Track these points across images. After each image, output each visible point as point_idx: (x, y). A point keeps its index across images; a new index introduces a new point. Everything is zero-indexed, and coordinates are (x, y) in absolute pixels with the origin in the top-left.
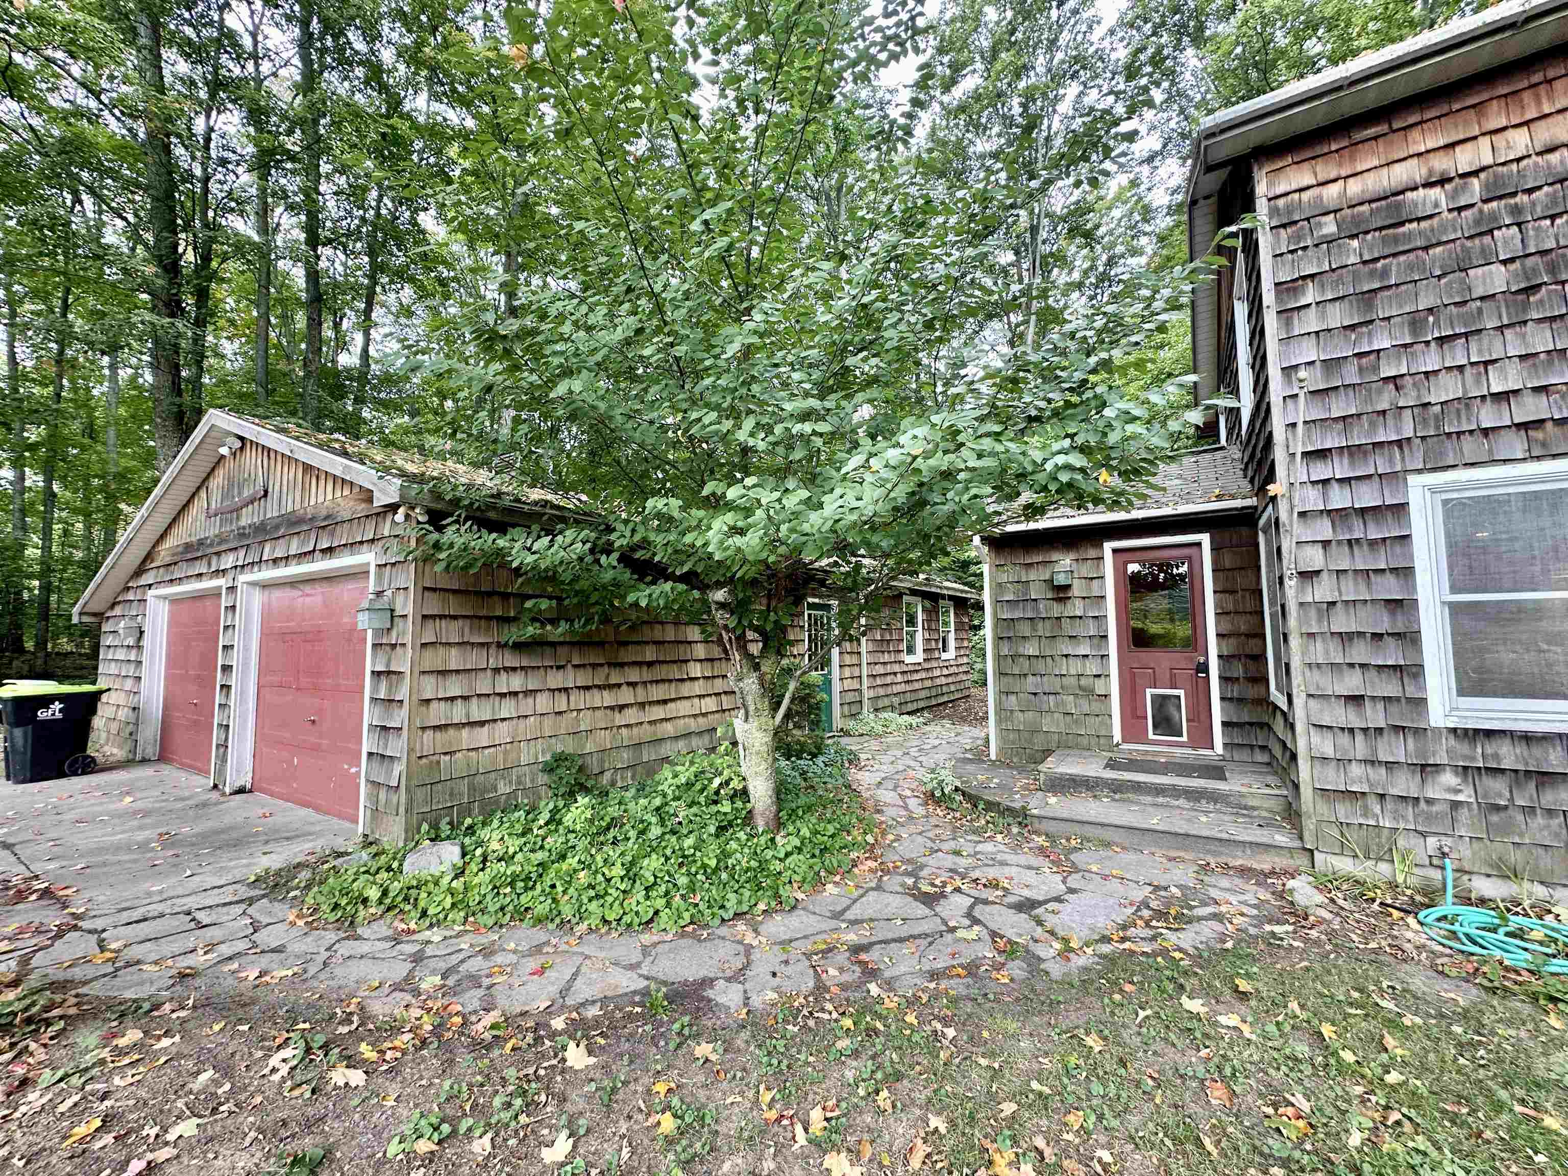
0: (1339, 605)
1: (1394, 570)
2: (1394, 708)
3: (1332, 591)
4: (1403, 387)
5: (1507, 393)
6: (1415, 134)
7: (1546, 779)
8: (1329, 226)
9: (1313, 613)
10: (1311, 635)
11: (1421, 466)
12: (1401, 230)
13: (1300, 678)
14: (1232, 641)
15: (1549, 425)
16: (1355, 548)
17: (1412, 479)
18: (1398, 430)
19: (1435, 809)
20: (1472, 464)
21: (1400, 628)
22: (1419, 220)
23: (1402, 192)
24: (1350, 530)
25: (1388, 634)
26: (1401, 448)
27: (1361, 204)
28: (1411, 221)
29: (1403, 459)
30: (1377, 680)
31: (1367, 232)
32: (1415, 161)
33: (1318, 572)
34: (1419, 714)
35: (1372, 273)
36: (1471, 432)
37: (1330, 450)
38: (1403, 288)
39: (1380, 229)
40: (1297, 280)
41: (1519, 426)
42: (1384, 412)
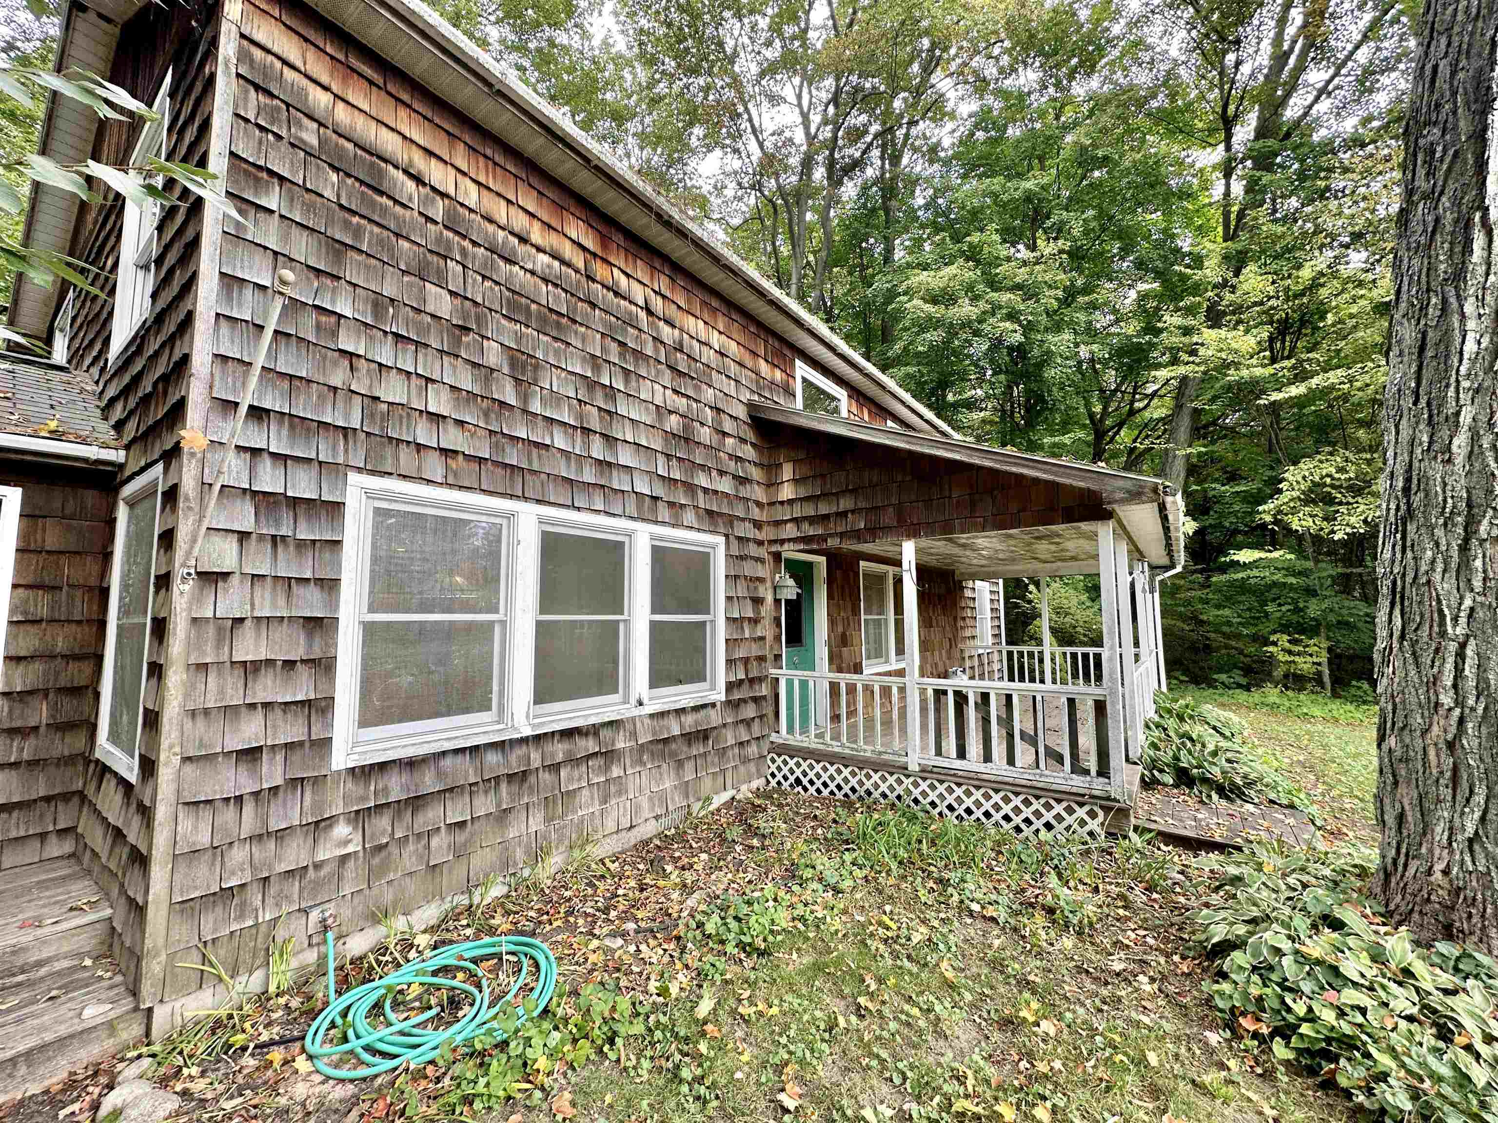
0: (248, 623)
1: (319, 582)
2: (296, 757)
3: (242, 604)
4: (357, 369)
5: (438, 415)
6: (403, 113)
7: (421, 802)
8: (310, 135)
9: (211, 631)
10: (203, 667)
11: (362, 465)
12: (378, 198)
13: (175, 734)
14: (38, 667)
15: (461, 458)
16: (280, 549)
17: (353, 478)
18: (347, 416)
19: (322, 873)
20: (405, 477)
21: (316, 654)
22: (396, 201)
23: (386, 161)
24: (278, 524)
25: (302, 661)
26: (345, 437)
27: (349, 140)
28: (389, 197)
29: (346, 451)
30: (280, 723)
31: (349, 175)
32: (399, 139)
33: (225, 575)
34: (322, 758)
35: (347, 224)
36: (408, 442)
37: (268, 411)
38: (373, 262)
39: (362, 182)
40: (260, 168)
41: (442, 450)
42: (335, 389)
